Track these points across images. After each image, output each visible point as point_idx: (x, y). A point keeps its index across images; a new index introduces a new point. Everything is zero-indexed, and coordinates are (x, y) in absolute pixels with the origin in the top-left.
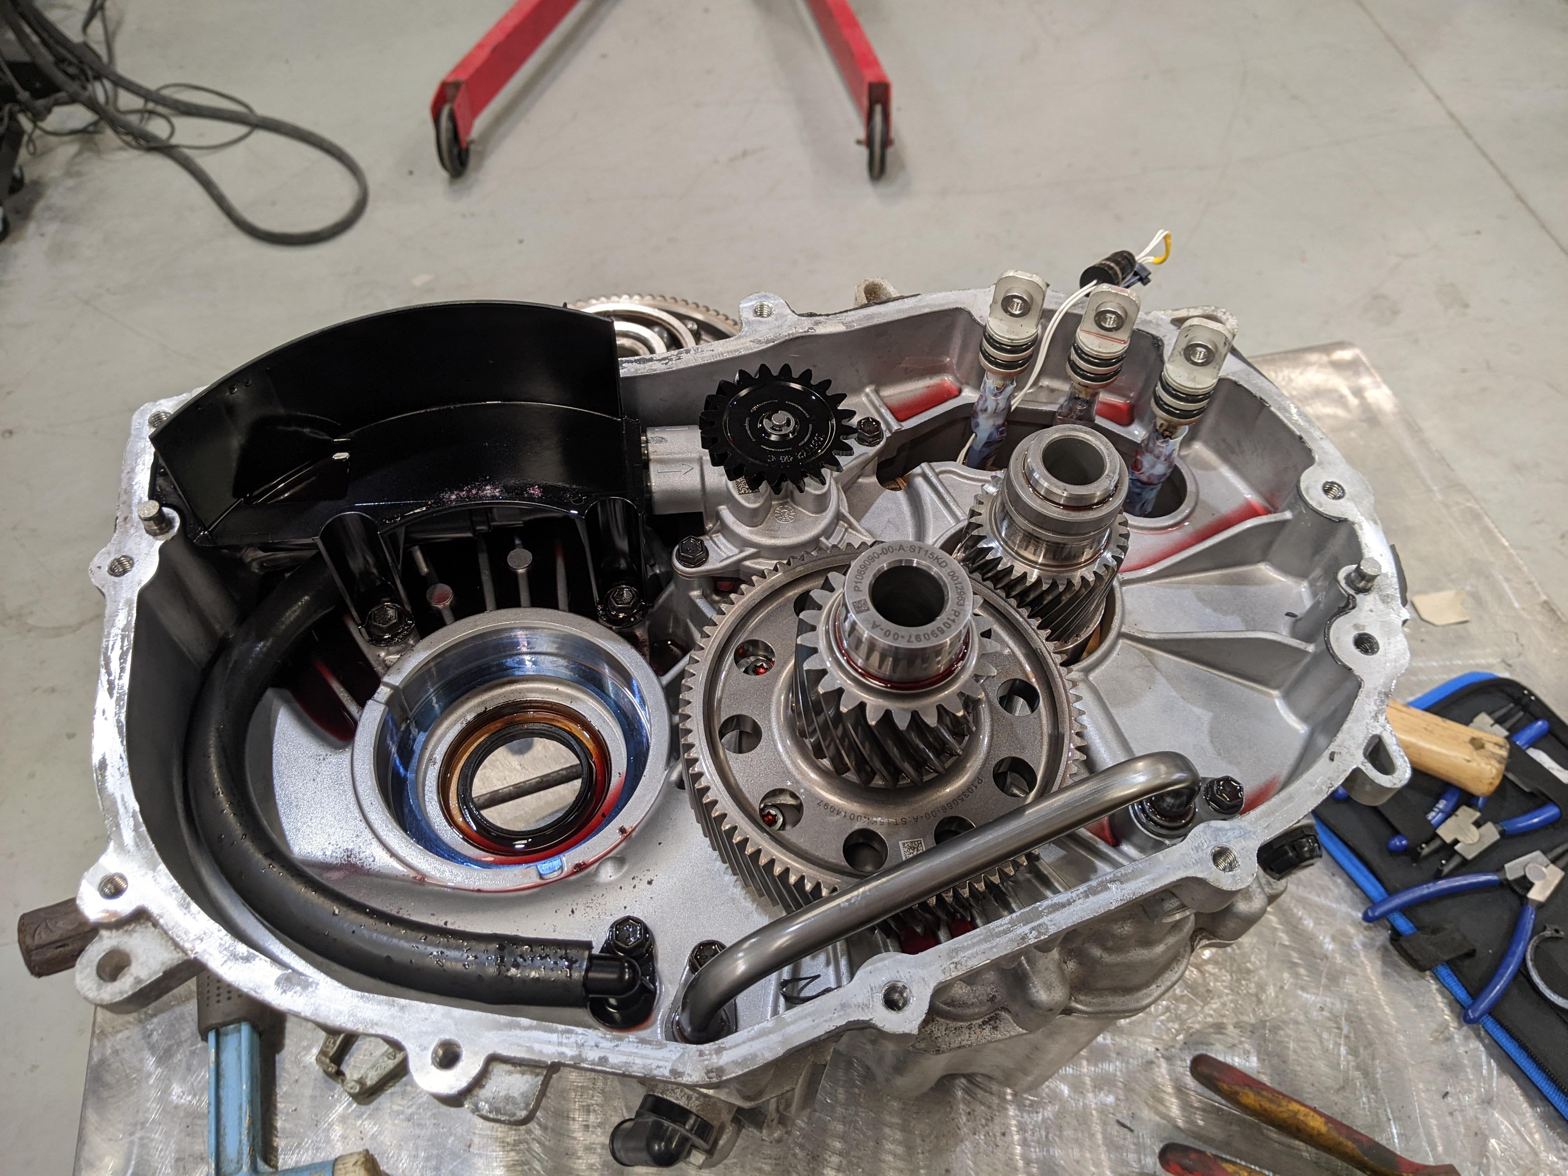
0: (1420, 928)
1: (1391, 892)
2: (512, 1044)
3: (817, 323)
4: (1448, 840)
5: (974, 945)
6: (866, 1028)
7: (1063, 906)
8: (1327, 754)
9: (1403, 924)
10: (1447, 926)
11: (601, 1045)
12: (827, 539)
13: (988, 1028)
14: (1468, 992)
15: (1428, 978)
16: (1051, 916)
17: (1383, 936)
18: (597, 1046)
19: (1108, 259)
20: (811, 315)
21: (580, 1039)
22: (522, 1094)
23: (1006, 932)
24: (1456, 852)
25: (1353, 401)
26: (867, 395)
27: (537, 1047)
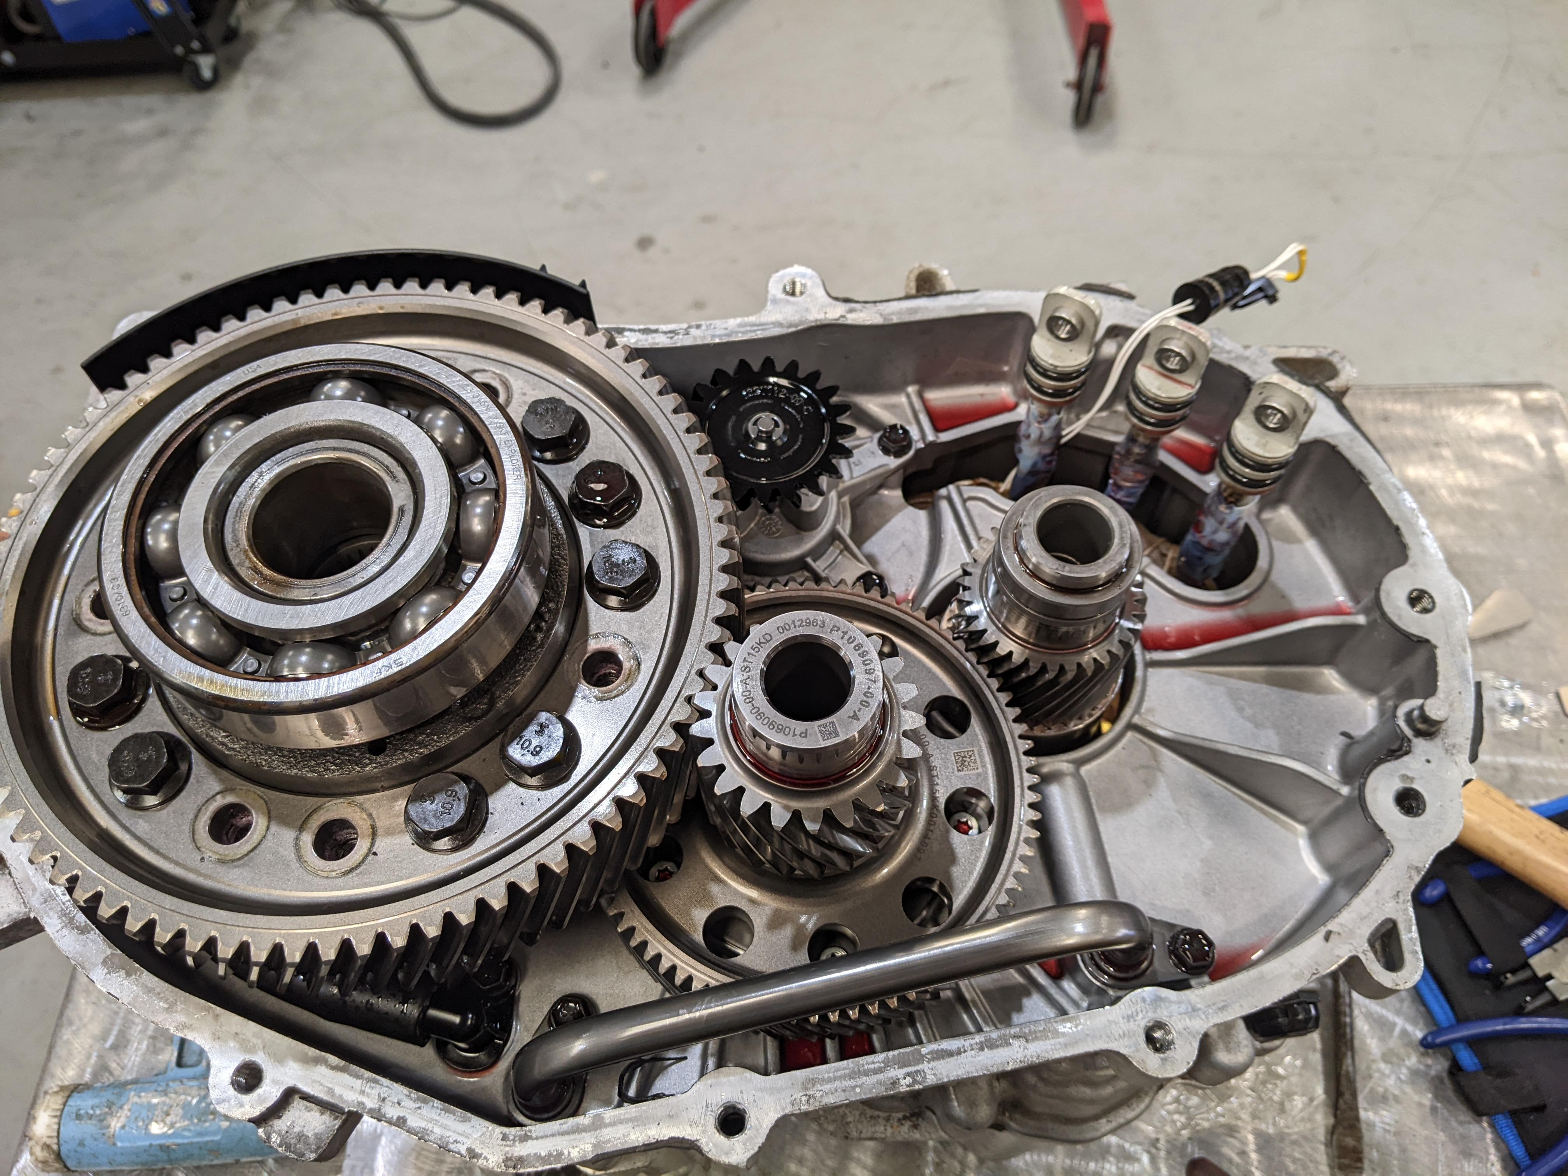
0: (1487, 1067)
1: (1461, 1019)
2: (314, 1081)
3: (851, 311)
4: (1541, 973)
5: (835, 1079)
6: (689, 1149)
7: (950, 1054)
8: (1322, 931)
9: (1467, 1058)
10: (1517, 1070)
11: (403, 1104)
12: (815, 561)
13: (908, 1124)
14: (1527, 1150)
15: (1485, 1125)
16: (933, 1064)
17: (1438, 1065)
18: (399, 1104)
19: (1211, 276)
20: (847, 300)
21: (384, 1092)
22: (316, 1135)
23: (876, 1072)
24: (1546, 989)
25: (1541, 453)
26: (908, 396)
27: (338, 1090)
